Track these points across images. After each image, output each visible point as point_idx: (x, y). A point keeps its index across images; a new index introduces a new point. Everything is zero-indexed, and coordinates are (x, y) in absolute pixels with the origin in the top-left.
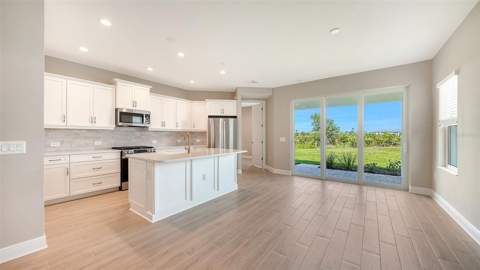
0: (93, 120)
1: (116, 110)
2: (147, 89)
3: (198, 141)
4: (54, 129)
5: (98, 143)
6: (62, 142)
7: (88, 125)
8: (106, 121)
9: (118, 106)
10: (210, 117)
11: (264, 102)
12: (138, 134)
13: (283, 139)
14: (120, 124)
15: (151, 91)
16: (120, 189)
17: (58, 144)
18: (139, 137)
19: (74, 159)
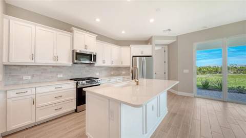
0: (56, 58)
1: (73, 51)
2: (94, 36)
3: (124, 73)
4: (26, 66)
5: (60, 76)
6: (33, 76)
7: (52, 62)
8: (66, 59)
9: (75, 48)
10: (133, 56)
11: (166, 47)
12: (87, 69)
13: (186, 71)
14: (75, 61)
15: (97, 38)
16: (76, 111)
17: (29, 78)
18: (88, 71)
19: (39, 90)
